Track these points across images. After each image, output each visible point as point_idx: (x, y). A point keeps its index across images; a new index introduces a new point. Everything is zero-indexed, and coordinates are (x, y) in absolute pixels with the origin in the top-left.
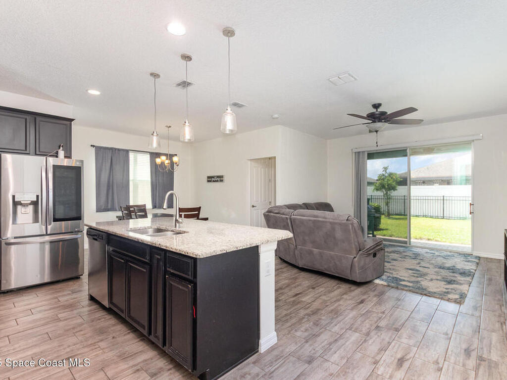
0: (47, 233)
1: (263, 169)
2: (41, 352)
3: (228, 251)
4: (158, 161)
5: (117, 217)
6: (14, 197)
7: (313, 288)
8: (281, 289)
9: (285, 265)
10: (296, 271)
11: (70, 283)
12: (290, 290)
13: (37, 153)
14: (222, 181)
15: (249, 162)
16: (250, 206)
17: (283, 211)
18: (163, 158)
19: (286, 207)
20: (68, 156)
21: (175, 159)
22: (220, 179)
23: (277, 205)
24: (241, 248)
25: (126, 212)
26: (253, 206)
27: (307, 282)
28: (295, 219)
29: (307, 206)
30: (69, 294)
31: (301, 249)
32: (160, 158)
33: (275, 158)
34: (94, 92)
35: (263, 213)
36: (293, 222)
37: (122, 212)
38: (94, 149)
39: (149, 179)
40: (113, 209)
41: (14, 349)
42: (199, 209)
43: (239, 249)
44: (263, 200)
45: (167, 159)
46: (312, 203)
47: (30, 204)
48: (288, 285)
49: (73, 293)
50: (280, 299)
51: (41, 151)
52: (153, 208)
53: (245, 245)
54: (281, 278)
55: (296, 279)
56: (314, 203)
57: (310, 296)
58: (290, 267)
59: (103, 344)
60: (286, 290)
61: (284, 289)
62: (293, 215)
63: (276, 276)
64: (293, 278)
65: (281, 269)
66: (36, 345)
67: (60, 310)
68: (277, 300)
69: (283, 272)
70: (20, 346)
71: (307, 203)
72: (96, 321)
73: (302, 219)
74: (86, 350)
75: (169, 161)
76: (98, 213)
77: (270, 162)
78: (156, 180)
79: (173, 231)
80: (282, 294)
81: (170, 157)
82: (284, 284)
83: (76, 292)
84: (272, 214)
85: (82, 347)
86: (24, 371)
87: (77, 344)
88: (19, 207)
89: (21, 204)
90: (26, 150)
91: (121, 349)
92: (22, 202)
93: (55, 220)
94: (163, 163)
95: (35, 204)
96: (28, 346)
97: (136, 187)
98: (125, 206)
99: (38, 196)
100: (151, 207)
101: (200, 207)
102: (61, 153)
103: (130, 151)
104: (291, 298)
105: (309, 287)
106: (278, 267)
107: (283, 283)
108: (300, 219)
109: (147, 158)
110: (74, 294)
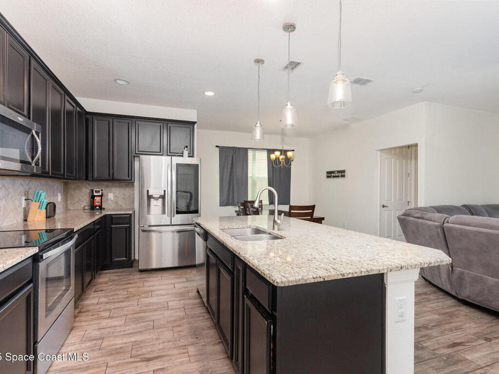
0: (171, 223)
1: (398, 161)
2: (141, 342)
3: (326, 280)
4: (273, 156)
5: (236, 211)
6: (148, 191)
7: (488, 340)
8: (425, 327)
9: (432, 289)
10: (450, 302)
11: (189, 271)
12: (442, 333)
13: (169, 154)
14: (344, 176)
15: (379, 153)
16: (379, 206)
17: (429, 215)
18: (278, 153)
19: (433, 210)
20: (191, 155)
21: (289, 154)
22: (341, 174)
23: (418, 206)
24: (350, 276)
25: (243, 207)
26: (384, 206)
27: (473, 325)
28: (450, 229)
29: (471, 210)
30: (184, 282)
31: (462, 273)
32: (274, 153)
33: (416, 145)
34: (209, 94)
35: (397, 215)
36: (446, 234)
37: (239, 207)
38: (218, 149)
39: (266, 176)
40: (233, 204)
41: (124, 331)
42: (313, 208)
43: (346, 277)
44: (397, 199)
45: (281, 155)
46: (479, 205)
47: (159, 198)
48: (438, 324)
49: (187, 281)
50: (425, 345)
51: (171, 152)
52: (270, 204)
53: (358, 270)
54: (424, 309)
55: (451, 315)
56: (483, 206)
57: (482, 354)
58: (441, 293)
59: (192, 350)
60: (434, 332)
61: (431, 329)
62: (448, 222)
63: (416, 304)
64: (447, 313)
65: (425, 294)
66: (140, 332)
67: (171, 298)
68: (418, 347)
69: (428, 300)
70: (129, 329)
71: (469, 205)
72: (195, 318)
73: (465, 230)
74: (175, 352)
75: (284, 157)
76: (221, 207)
77: (409, 152)
78: (273, 176)
79: (270, 234)
80: (429, 337)
81: (284, 152)
82: (431, 321)
83: (190, 281)
84: (411, 218)
85: (173, 346)
86: (120, 360)
87: (171, 341)
88: (152, 200)
89: (153, 198)
90: (160, 152)
91: (206, 363)
92: (154, 196)
93: (178, 212)
94: (277, 159)
95: (163, 197)
96: (135, 331)
97: (254, 184)
98: (244, 202)
99: (165, 191)
100: (268, 203)
101: (314, 206)
102: (186, 153)
103: (249, 149)
104: (444, 348)
105: (478, 336)
106: (420, 291)
107: (428, 318)
108: (461, 229)
109: (264, 154)
110: (189, 282)
